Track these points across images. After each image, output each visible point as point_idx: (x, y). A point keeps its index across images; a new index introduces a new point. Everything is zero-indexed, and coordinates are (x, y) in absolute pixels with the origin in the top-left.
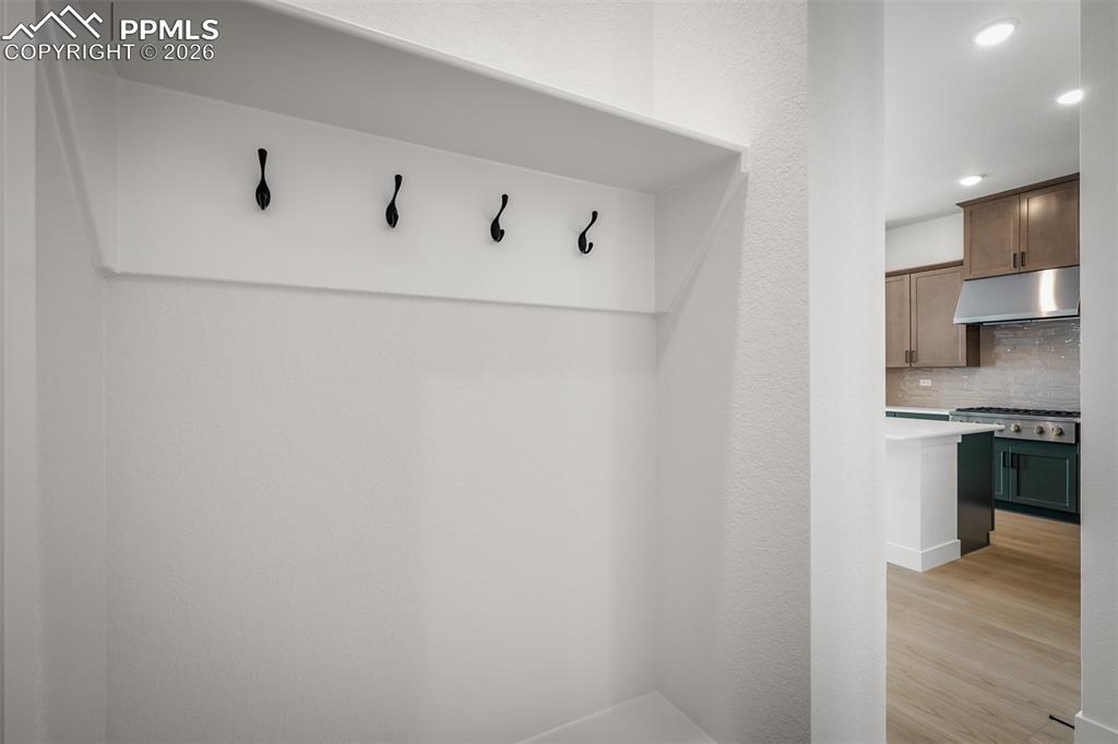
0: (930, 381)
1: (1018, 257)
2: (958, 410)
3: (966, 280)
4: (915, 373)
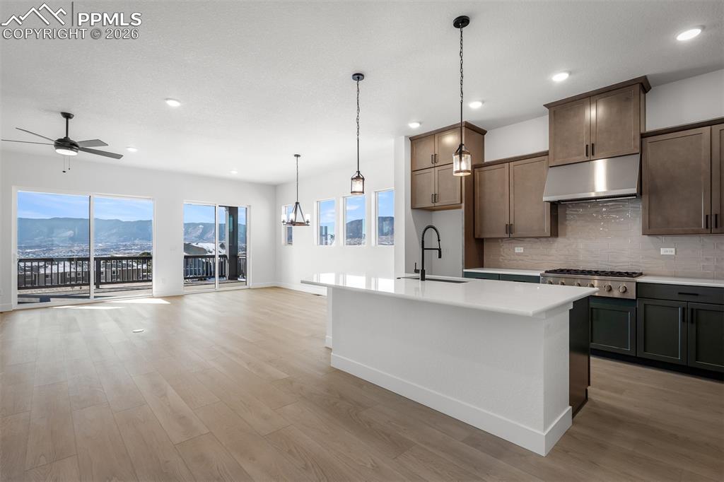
0: (522, 248)
1: (589, 147)
2: (546, 272)
3: (551, 167)
4: (511, 243)
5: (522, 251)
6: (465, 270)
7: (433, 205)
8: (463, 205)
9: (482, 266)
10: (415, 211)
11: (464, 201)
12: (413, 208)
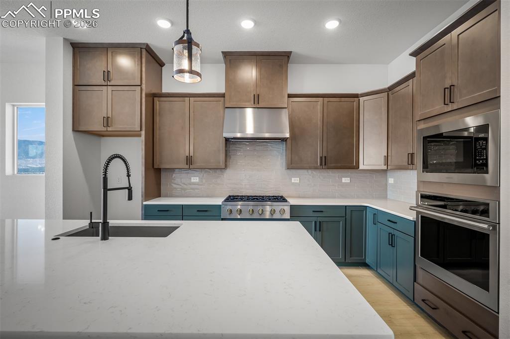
0: (198, 178)
1: (255, 96)
3: (226, 108)
4: (188, 173)
5: (198, 181)
6: (144, 203)
7: (105, 129)
8: (143, 133)
9: (159, 195)
10: (78, 134)
11: (144, 128)
12: (75, 130)
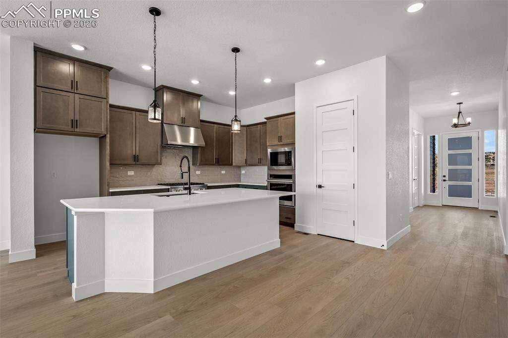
0: (133, 172)
1: (183, 119)
3: (165, 123)
4: (126, 168)
5: (133, 174)
7: (72, 130)
8: (108, 136)
11: (108, 132)
